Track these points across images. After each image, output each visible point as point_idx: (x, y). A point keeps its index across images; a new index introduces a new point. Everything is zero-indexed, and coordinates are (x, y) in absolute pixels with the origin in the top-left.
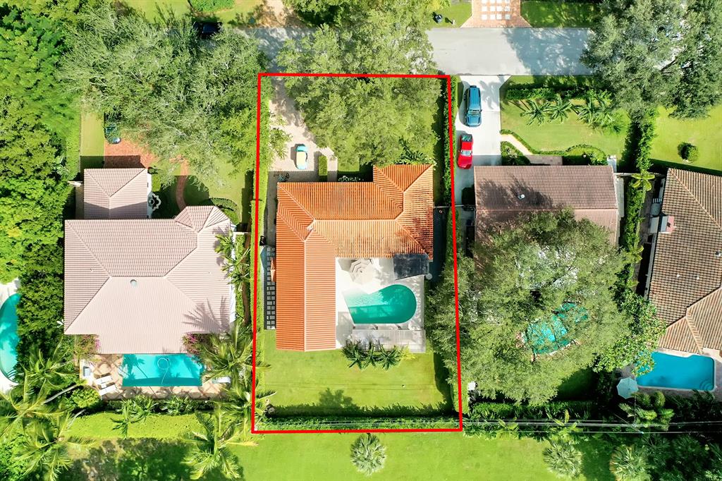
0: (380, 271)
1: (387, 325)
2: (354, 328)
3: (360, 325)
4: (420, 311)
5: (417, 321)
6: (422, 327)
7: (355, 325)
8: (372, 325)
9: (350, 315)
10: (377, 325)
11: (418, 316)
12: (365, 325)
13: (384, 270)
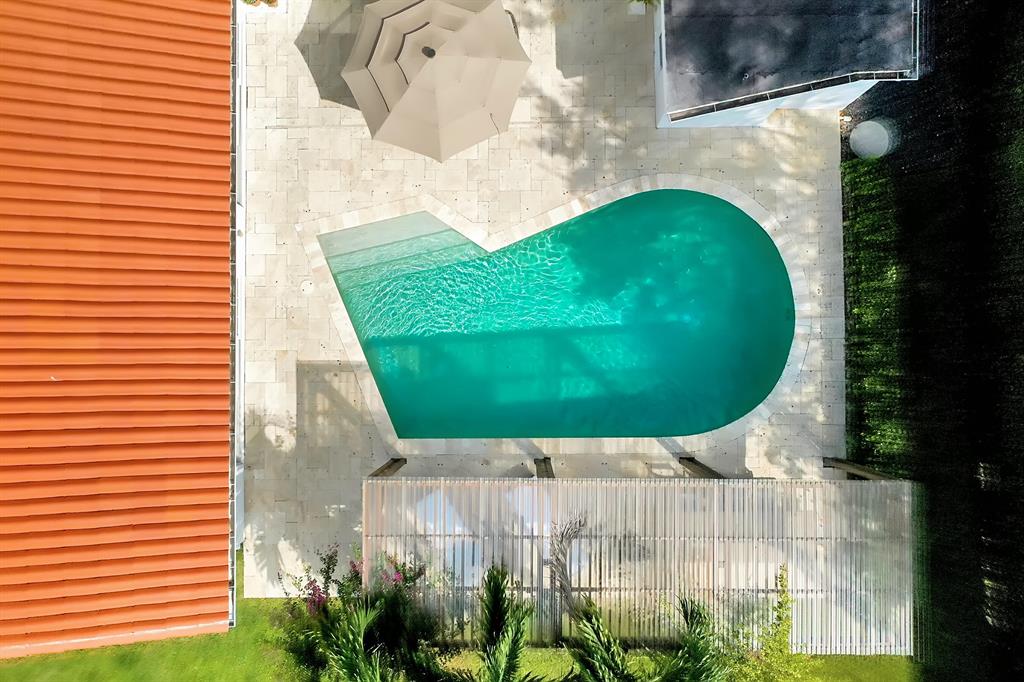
0: (566, 104)
1: (611, 446)
2: (396, 463)
3: (437, 445)
4: (818, 358)
5: (799, 422)
6: (829, 462)
7: (403, 447)
8: (511, 449)
9: (369, 383)
10: (545, 445)
11: (810, 389)
12: (466, 444)
13: (588, 99)
